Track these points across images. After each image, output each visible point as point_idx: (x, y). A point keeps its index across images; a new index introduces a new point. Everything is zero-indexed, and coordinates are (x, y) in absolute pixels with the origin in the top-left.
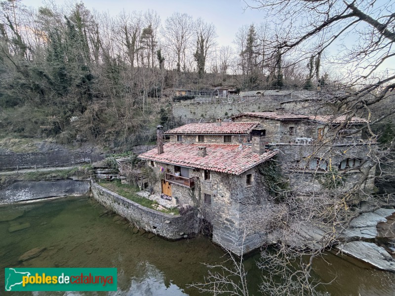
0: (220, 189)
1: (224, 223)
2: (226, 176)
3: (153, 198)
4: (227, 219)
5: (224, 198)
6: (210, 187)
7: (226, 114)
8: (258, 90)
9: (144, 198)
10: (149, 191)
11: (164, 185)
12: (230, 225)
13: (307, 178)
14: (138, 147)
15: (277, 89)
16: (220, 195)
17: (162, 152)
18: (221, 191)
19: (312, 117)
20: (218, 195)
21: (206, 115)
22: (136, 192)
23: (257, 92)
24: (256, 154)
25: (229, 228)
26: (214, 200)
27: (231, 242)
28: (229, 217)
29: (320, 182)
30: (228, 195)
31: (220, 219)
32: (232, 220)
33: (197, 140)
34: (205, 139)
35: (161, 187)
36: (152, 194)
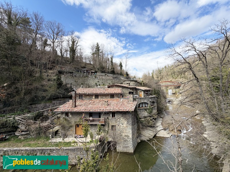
0: (121, 121)
1: (124, 138)
2: (124, 113)
3: (67, 140)
4: (125, 136)
5: (124, 125)
6: (116, 121)
7: (96, 84)
8: (105, 73)
9: (60, 142)
10: (60, 137)
11: (77, 128)
12: (128, 138)
13: (143, 111)
14: (33, 106)
15: (113, 74)
16: (121, 124)
17: (75, 106)
18: (122, 122)
19: (137, 87)
20: (120, 124)
21: (84, 83)
22: (48, 140)
23: (105, 74)
24: (131, 102)
25: (127, 140)
26: (117, 128)
27: (128, 147)
28: (126, 134)
29: (147, 112)
30: (126, 122)
31: (122, 137)
32: (128, 135)
33: (94, 97)
34: (99, 97)
35: (74, 130)
36: (65, 138)
